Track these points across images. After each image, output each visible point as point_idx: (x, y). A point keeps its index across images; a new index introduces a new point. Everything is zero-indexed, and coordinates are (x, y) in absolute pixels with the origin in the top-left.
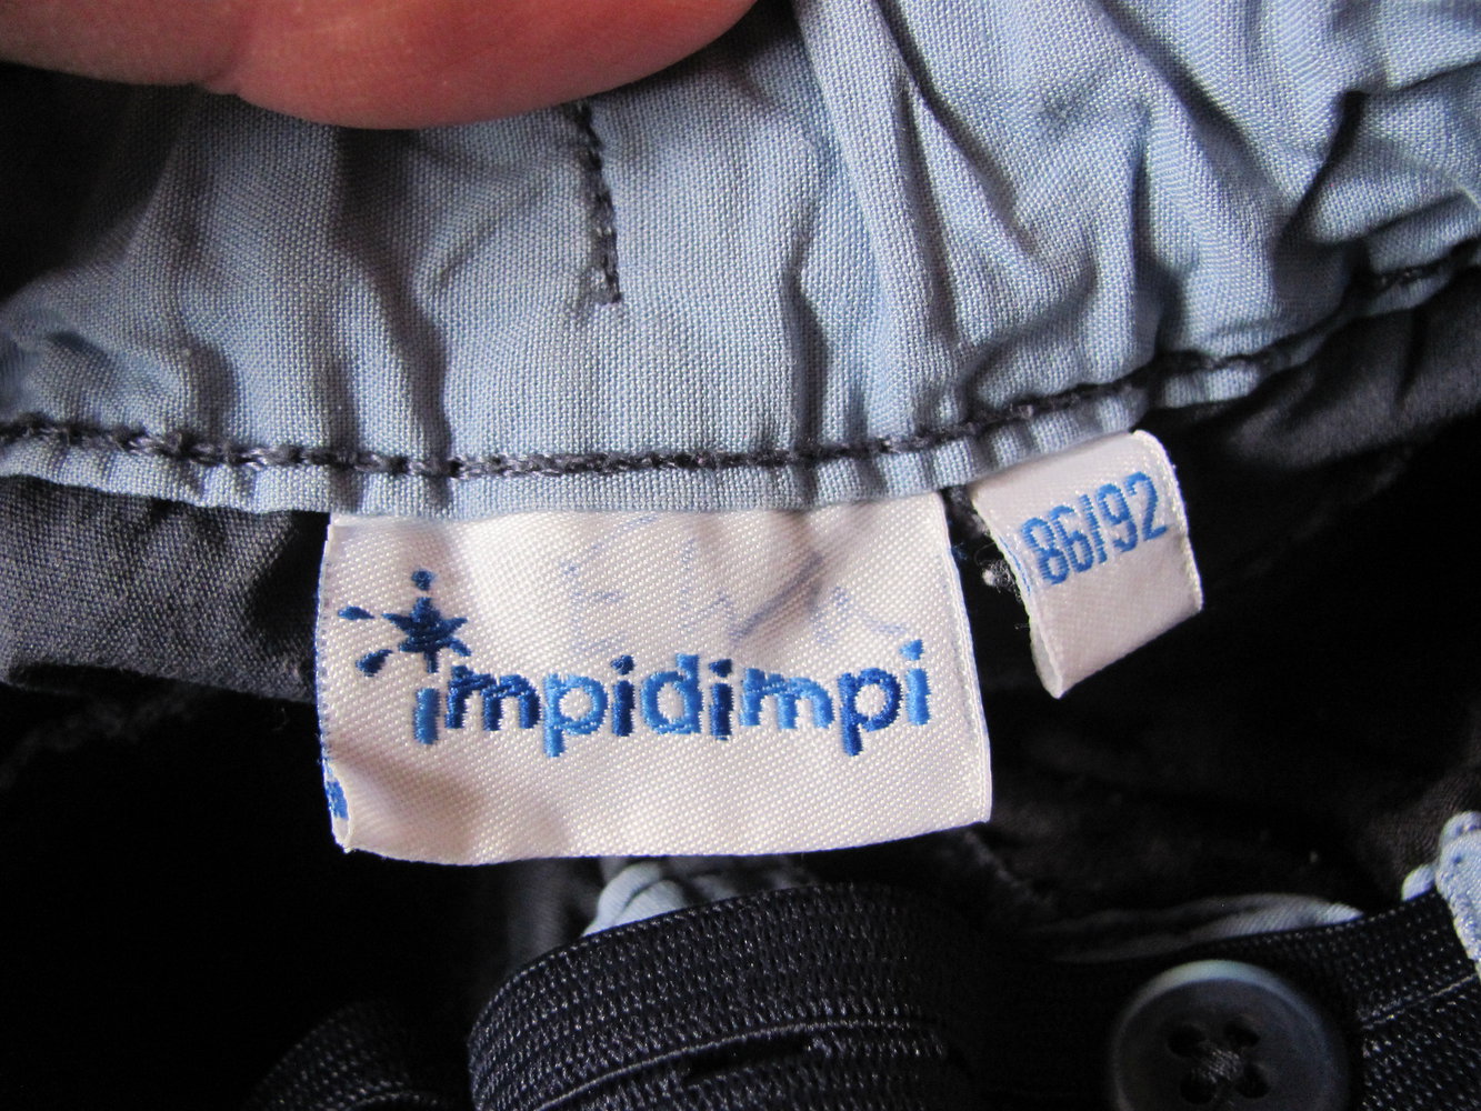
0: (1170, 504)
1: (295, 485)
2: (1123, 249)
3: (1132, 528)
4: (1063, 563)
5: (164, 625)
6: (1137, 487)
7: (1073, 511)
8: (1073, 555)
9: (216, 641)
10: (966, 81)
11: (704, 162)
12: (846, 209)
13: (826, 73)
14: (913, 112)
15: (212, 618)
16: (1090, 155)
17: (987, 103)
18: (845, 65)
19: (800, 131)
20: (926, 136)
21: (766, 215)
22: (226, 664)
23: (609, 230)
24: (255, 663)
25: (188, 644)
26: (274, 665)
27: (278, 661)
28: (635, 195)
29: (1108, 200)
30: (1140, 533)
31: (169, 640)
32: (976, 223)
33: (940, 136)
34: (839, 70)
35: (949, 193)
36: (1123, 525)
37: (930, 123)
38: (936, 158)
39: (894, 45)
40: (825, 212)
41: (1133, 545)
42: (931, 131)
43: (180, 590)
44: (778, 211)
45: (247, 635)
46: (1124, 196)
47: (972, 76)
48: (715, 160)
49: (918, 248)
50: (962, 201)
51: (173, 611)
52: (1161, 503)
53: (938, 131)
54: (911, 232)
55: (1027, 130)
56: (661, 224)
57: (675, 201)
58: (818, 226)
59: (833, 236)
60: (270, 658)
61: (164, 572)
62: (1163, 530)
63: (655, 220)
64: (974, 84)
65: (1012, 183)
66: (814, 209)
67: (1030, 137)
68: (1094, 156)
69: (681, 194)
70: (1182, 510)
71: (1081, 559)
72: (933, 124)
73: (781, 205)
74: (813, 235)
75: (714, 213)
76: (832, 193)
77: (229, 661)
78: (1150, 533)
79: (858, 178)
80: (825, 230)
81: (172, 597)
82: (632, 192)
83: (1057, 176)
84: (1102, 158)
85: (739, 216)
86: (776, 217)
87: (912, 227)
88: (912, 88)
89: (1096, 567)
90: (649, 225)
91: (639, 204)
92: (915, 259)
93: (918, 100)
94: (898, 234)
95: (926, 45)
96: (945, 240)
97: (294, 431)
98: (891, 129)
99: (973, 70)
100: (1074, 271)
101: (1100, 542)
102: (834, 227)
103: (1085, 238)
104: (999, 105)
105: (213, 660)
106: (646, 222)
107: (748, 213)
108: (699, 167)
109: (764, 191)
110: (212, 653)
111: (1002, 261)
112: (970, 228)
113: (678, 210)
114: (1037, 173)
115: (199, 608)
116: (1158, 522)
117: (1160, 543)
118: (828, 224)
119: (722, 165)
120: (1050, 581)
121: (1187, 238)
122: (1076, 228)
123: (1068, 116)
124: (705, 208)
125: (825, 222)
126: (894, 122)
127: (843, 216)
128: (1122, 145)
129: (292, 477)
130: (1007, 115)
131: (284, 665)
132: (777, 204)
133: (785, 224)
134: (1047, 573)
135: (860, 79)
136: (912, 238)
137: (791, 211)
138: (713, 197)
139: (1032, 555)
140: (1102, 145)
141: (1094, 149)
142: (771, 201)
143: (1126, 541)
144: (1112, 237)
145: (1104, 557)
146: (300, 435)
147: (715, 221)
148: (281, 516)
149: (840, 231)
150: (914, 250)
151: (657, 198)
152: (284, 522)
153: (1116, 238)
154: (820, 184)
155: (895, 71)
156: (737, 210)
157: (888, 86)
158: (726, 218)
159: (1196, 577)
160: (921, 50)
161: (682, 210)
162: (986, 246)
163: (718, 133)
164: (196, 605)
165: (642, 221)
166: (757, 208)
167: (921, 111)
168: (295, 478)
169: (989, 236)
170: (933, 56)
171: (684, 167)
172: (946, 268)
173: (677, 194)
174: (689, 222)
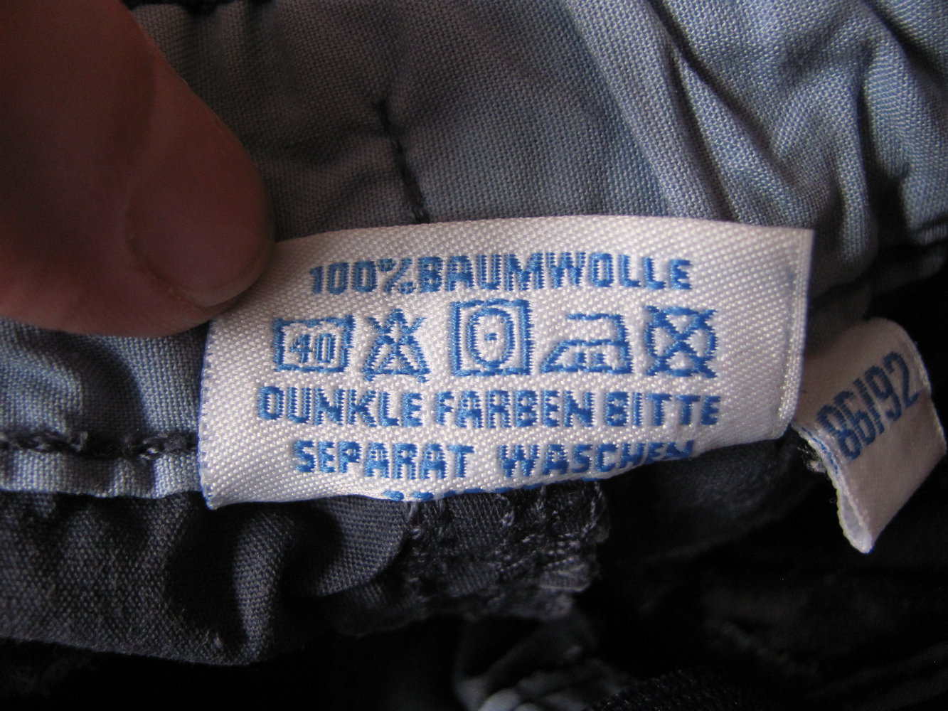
0: (918, 373)
1: (188, 468)
2: (858, 170)
3: (896, 400)
4: (856, 441)
5: (93, 612)
6: (895, 365)
7: (852, 394)
8: (861, 432)
9: (143, 621)
10: (719, 41)
11: (498, 143)
12: (630, 169)
13: (601, 49)
14: (680, 74)
15: (137, 600)
16: (820, 93)
17: (737, 59)
18: (617, 40)
19: (579, 105)
20: (694, 94)
21: (560, 184)
22: (153, 641)
23: (422, 214)
24: (180, 637)
25: (117, 627)
26: (197, 637)
27: (200, 633)
28: (440, 180)
29: (841, 130)
30: (901, 402)
31: (99, 625)
32: (747, 165)
33: (706, 94)
34: (612, 45)
35: (720, 142)
36: (890, 399)
37: (696, 83)
38: (705, 112)
39: (657, 17)
40: (612, 174)
41: (899, 414)
42: (698, 90)
43: (103, 576)
44: (570, 180)
45: (171, 612)
46: (852, 125)
47: (725, 37)
48: (508, 141)
49: (706, 194)
50: (732, 147)
51: (99, 597)
52: (912, 375)
53: (703, 89)
54: (698, 181)
55: (770, 78)
56: (467, 203)
57: (476, 181)
58: (608, 187)
59: (622, 193)
60: (194, 632)
61: (85, 561)
62: (916, 396)
63: (461, 200)
64: (726, 43)
65: (763, 126)
66: (601, 173)
67: (772, 84)
68: (823, 94)
69: (482, 174)
70: (926, 378)
71: (867, 435)
72: (699, 84)
73: (572, 174)
74: (605, 195)
75: (514, 189)
76: (615, 156)
77: (156, 637)
78: (909, 403)
79: (644, 139)
80: (614, 189)
81: (96, 583)
82: (437, 177)
83: (798, 115)
84: (830, 95)
85: (536, 188)
86: (569, 185)
87: (698, 176)
88: (676, 53)
89: (878, 438)
90: (457, 205)
91: (444, 188)
92: (706, 204)
93: (683, 63)
94: (688, 184)
95: (681, 14)
96: (722, 183)
97: (181, 420)
98: (666, 93)
99: (725, 32)
100: (826, 193)
101: (877, 416)
102: (622, 186)
103: (828, 164)
104: (746, 60)
105: (141, 639)
106: (453, 203)
107: (544, 185)
108: (494, 148)
109: (555, 163)
110: (140, 632)
111: (771, 194)
112: (742, 169)
113: (481, 189)
114: (780, 114)
115: (123, 592)
116: (913, 390)
117: (916, 408)
118: (616, 183)
119: (515, 145)
120: (850, 458)
121: (899, 153)
122: (820, 157)
123: (804, 63)
124: (505, 185)
125: (613, 182)
126: (667, 86)
127: (628, 175)
128: (846, 82)
129: (185, 462)
130: (752, 67)
131: (207, 635)
132: (568, 173)
133: (578, 190)
134: (846, 452)
135: (632, 51)
136: (700, 186)
137: (581, 178)
138: (511, 175)
139: (833, 438)
140: (830, 84)
141: (823, 88)
142: (562, 171)
143: (894, 411)
144: (847, 160)
145: (882, 429)
146: (187, 424)
147: (515, 196)
148: (179, 498)
149: (628, 188)
150: (704, 197)
151: (460, 180)
152: (183, 502)
153: (850, 161)
154: (603, 150)
155: (662, 41)
156: (533, 183)
157: (658, 55)
158: (525, 192)
159: (940, 429)
160: (676, 18)
161: (485, 189)
162: (756, 183)
163: (506, 115)
164: (119, 588)
165: (450, 203)
166: (551, 180)
167: (686, 73)
168: (188, 462)
169: (759, 174)
170: (688, 23)
171: (480, 149)
172: (728, 207)
173: (478, 174)
174: (492, 199)
